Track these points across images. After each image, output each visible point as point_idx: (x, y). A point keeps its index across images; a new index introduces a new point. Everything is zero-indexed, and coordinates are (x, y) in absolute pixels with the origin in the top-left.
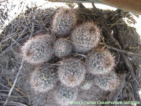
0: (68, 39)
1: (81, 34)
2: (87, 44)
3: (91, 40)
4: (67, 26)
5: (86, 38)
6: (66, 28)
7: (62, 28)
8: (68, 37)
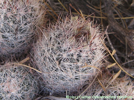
0: (27, 63)
1: (55, 48)
2: (74, 71)
3: (81, 60)
4: (20, 30)
5: (69, 55)
6: (19, 35)
7: (10, 38)
8: (25, 57)
